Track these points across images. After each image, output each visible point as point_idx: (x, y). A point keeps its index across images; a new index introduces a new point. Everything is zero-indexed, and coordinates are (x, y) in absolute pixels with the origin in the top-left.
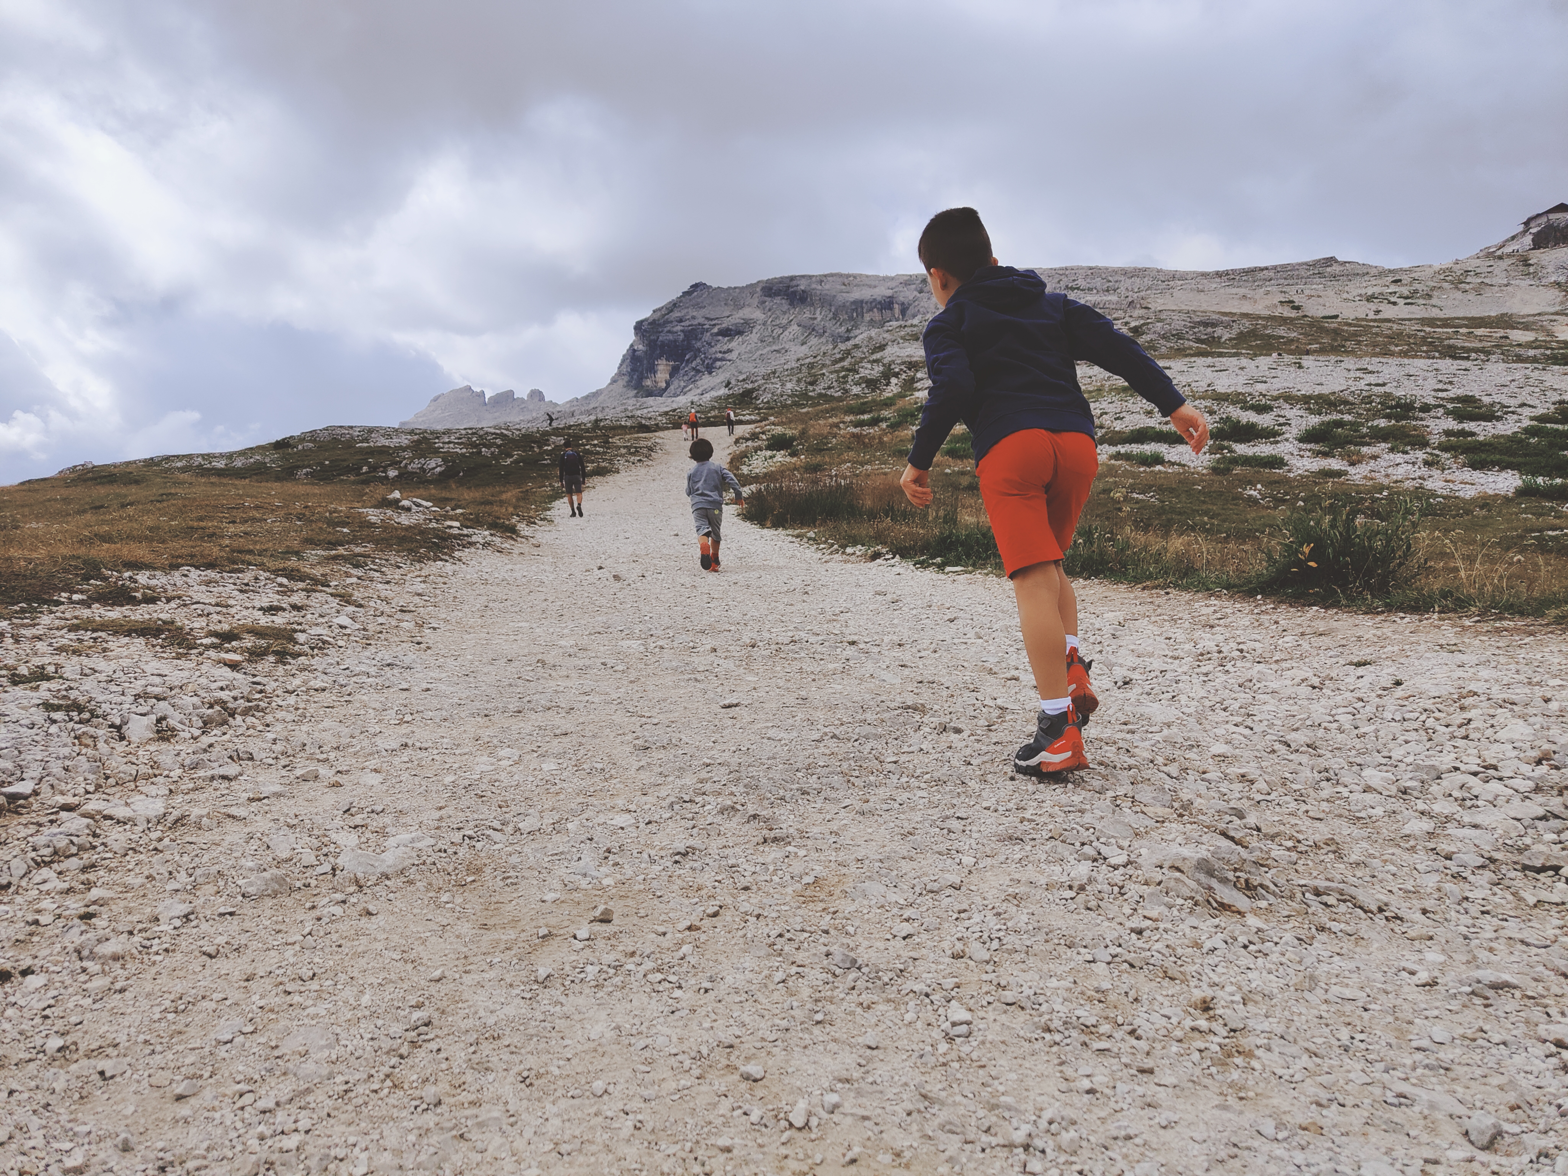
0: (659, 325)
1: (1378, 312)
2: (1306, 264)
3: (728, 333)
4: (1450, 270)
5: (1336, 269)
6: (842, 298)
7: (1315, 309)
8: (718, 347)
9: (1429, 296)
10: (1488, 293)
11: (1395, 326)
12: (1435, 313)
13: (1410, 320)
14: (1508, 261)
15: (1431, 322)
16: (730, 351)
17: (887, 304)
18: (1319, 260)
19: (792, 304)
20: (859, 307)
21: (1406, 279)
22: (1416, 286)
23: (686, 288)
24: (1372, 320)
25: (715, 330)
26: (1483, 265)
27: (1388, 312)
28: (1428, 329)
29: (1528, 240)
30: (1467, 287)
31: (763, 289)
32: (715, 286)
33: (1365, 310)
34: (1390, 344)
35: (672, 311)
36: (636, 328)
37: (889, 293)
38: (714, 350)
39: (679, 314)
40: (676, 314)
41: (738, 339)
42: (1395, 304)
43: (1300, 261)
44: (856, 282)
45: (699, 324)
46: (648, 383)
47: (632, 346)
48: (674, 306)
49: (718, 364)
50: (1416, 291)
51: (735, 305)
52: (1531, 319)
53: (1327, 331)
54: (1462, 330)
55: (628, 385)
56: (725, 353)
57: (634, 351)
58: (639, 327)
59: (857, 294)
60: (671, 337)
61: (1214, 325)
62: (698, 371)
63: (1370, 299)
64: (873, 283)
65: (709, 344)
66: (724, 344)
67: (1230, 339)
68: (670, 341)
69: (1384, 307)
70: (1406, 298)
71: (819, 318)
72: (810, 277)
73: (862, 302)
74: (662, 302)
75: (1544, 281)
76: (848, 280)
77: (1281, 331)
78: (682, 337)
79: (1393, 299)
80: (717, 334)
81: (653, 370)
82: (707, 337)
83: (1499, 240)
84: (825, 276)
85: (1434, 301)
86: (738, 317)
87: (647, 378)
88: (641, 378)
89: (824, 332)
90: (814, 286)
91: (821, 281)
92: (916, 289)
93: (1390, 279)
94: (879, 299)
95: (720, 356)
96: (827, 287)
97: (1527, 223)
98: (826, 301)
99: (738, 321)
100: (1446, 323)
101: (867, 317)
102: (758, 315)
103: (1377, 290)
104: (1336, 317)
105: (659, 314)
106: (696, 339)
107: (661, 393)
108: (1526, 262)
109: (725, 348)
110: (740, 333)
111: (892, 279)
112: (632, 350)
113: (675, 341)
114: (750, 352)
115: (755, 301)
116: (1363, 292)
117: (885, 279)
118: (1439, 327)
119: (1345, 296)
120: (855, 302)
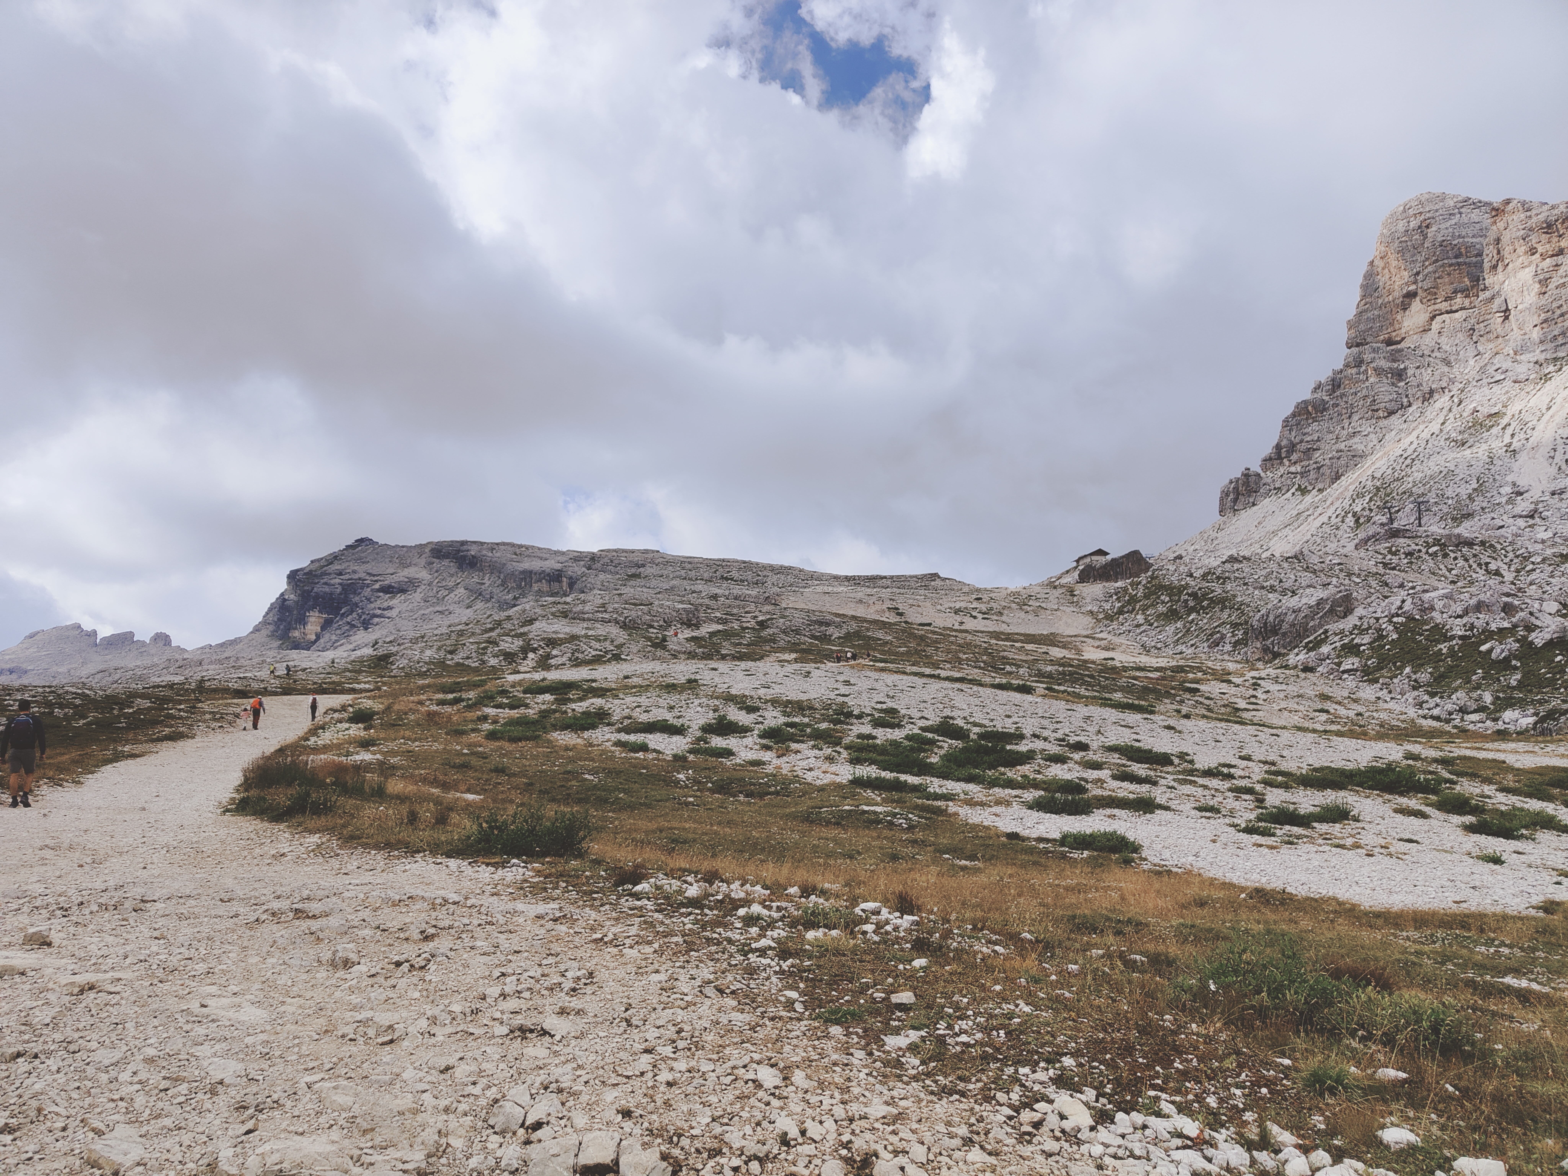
0: (316, 576)
1: (962, 623)
2: (916, 576)
3: (388, 590)
4: (1018, 593)
5: (938, 583)
6: (510, 567)
7: (914, 617)
8: (378, 604)
9: (1001, 614)
10: (1043, 614)
11: (969, 637)
12: (1003, 628)
13: (982, 632)
14: (1060, 591)
15: (996, 635)
16: (390, 608)
17: (555, 577)
18: (925, 575)
19: (460, 567)
20: (528, 577)
21: (986, 598)
22: (993, 604)
23: (350, 542)
24: (956, 631)
25: (377, 586)
26: (1042, 592)
27: (970, 624)
28: (993, 641)
29: (1076, 574)
30: (1029, 609)
31: (432, 550)
32: (381, 542)
33: (952, 621)
34: (960, 651)
35: (331, 563)
36: (289, 577)
37: (558, 566)
38: (372, 606)
39: (339, 567)
40: (336, 567)
41: (401, 597)
42: (975, 617)
43: (912, 574)
44: (528, 553)
45: (360, 579)
46: (296, 634)
47: (282, 594)
48: (335, 558)
49: (376, 620)
50: (991, 609)
51: (401, 563)
52: (1069, 639)
53: (915, 637)
54: (1017, 644)
55: (272, 635)
56: (384, 609)
57: (285, 600)
58: (293, 576)
59: (526, 565)
60: (327, 589)
61: (828, 624)
62: (353, 626)
63: (957, 612)
64: (545, 556)
65: (369, 600)
66: (384, 600)
67: (839, 638)
68: (325, 593)
69: (967, 619)
70: (984, 613)
71: (488, 583)
72: (482, 544)
73: (531, 572)
74: (323, 553)
75: (1083, 609)
76: (520, 551)
77: (880, 634)
78: (339, 590)
79: (974, 614)
80: (378, 590)
81: (302, 621)
82: (367, 592)
83: (1058, 573)
84: (497, 544)
85: (1004, 618)
86: (403, 575)
87: (296, 629)
88: (289, 629)
89: (492, 597)
90: (484, 552)
91: (493, 549)
92: (584, 566)
93: (974, 596)
94: (548, 571)
95: (379, 612)
96: (498, 555)
97: (1078, 561)
98: (495, 568)
99: (402, 579)
100: (1009, 637)
101: (536, 587)
102: (424, 575)
103: (963, 605)
104: (929, 625)
105: (317, 565)
106: (355, 593)
107: (308, 646)
108: (1071, 592)
109: (385, 605)
110: (403, 591)
111: (563, 553)
112: (282, 598)
113: (331, 594)
114: (411, 611)
115: (422, 561)
116: (952, 605)
117: (557, 553)
118: (1003, 640)
119: (939, 607)
120: (524, 572)
